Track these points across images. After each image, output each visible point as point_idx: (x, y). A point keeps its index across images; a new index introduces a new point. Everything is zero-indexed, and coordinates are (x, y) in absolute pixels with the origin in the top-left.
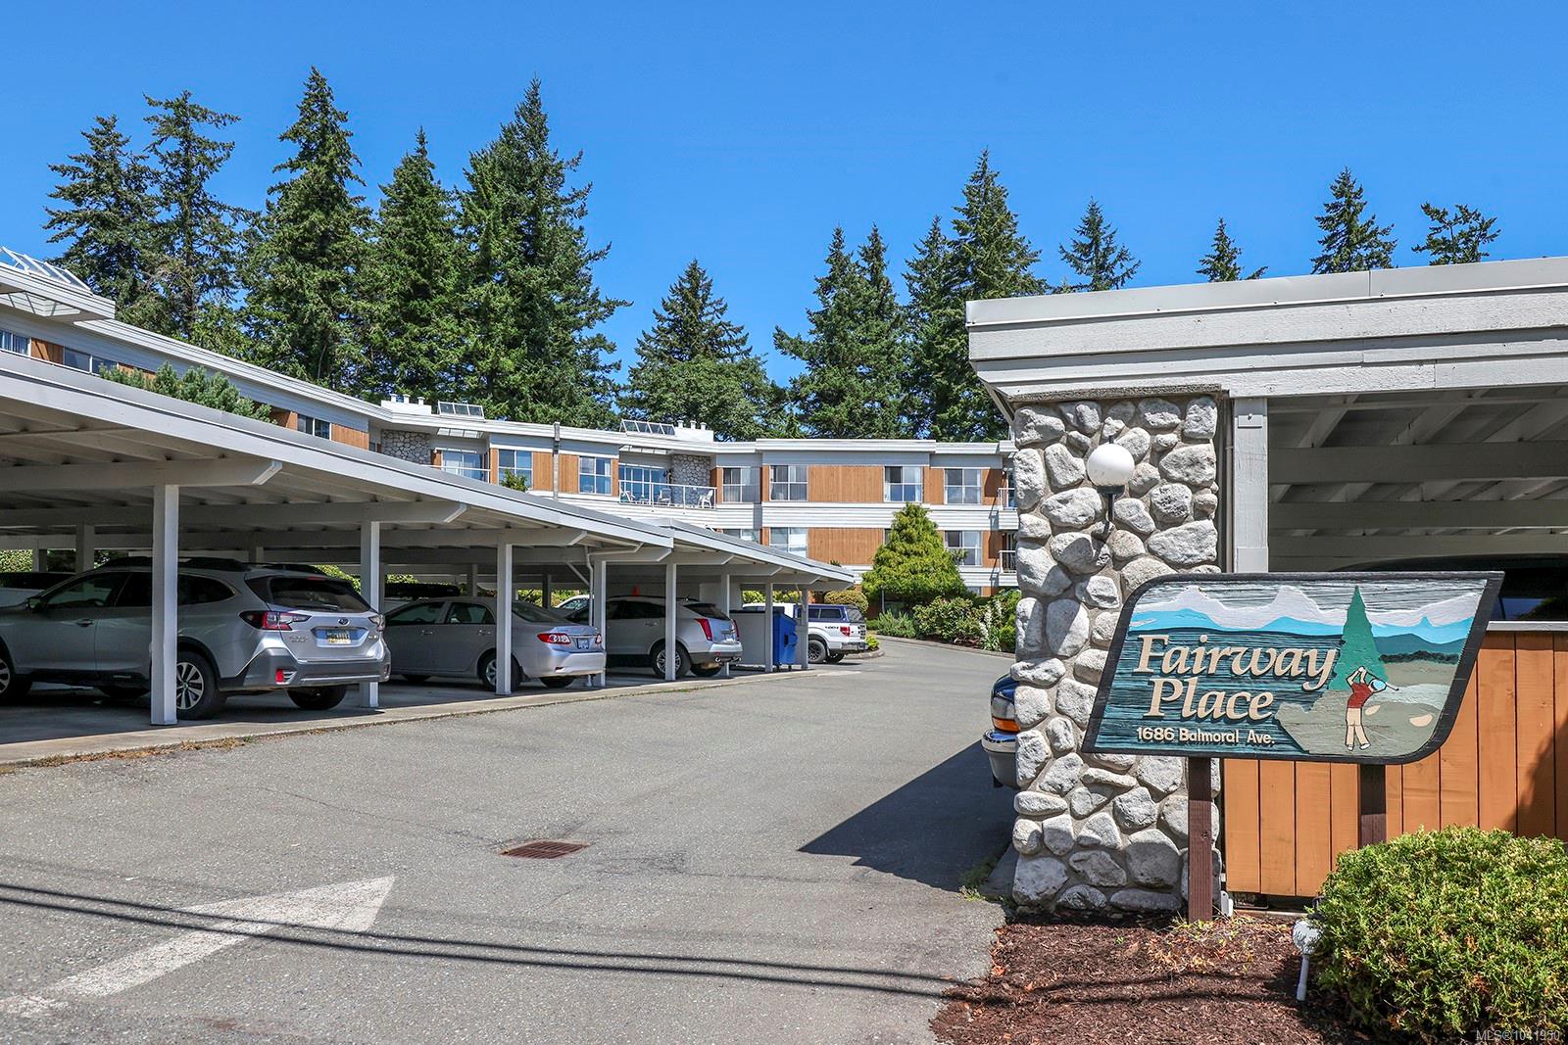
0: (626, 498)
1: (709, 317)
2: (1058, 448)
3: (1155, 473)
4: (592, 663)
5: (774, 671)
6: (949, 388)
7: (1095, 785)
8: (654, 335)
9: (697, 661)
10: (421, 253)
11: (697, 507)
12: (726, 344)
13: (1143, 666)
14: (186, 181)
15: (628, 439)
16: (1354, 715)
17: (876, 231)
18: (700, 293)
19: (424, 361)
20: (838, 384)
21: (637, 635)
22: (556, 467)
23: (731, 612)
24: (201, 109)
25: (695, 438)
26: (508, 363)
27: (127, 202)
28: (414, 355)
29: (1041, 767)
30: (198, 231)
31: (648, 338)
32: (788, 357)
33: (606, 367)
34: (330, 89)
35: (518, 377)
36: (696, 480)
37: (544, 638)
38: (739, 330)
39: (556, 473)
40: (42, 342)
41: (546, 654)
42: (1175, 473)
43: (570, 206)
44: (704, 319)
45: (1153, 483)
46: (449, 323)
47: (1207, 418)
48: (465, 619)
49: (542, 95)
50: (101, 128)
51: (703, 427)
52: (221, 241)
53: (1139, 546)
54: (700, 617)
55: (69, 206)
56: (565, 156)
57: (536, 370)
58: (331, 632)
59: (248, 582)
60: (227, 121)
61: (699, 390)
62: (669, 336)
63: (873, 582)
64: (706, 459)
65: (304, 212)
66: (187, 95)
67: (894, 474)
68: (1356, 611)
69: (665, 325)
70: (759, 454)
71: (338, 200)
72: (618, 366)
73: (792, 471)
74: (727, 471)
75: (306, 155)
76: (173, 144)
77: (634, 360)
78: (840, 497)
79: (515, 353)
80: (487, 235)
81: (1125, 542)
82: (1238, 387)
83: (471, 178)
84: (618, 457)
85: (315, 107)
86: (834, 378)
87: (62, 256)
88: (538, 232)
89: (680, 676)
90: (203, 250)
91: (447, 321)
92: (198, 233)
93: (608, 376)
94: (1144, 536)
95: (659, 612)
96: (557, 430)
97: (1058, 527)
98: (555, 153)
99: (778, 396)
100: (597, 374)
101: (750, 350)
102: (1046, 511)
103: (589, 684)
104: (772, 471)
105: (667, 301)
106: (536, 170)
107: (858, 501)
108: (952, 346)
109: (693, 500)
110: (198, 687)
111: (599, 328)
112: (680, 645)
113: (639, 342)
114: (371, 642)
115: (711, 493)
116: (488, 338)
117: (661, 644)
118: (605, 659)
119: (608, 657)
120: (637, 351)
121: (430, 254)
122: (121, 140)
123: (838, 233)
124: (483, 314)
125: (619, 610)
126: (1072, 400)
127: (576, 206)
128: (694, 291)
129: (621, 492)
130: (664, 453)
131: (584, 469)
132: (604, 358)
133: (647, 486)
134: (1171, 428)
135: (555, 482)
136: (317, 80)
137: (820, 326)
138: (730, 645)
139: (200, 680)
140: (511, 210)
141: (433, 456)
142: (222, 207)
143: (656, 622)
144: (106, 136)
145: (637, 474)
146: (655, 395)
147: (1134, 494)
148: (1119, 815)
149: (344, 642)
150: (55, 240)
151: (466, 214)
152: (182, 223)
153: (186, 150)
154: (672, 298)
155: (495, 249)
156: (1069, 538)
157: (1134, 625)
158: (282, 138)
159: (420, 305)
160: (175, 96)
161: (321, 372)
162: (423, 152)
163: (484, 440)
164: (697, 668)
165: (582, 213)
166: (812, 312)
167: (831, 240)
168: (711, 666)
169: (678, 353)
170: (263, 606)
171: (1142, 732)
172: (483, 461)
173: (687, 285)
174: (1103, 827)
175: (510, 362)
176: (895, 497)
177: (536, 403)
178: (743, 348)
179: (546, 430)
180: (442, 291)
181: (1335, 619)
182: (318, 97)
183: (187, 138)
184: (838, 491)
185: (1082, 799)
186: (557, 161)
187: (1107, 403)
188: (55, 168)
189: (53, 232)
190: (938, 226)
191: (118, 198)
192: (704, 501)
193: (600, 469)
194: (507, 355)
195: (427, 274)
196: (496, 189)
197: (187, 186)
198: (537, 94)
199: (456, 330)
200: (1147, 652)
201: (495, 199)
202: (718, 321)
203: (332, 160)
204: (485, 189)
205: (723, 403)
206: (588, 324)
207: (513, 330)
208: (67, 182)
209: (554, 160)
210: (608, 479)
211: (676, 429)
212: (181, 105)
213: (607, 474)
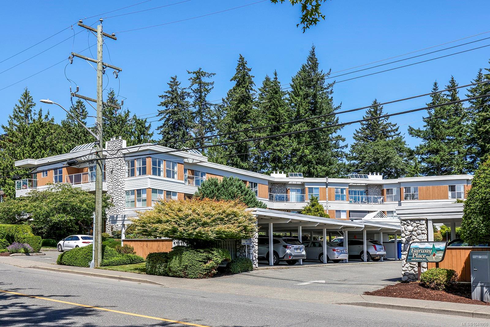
0: (351, 201)
1: (382, 121)
2: (406, 226)
3: (417, 229)
4: (345, 256)
5: (398, 260)
6: (485, 146)
7: (411, 267)
8: (360, 131)
9: (373, 257)
10: (276, 115)
11: (377, 203)
12: (389, 132)
13: (412, 252)
14: (200, 98)
15: (351, 181)
16: (434, 257)
17: (453, 78)
18: (378, 112)
19: (278, 153)
20: (436, 147)
21: (356, 249)
22: (327, 192)
23: (383, 242)
24: (204, 72)
25: (376, 178)
26: (307, 152)
27: (181, 104)
28: (275, 152)
29: (405, 265)
30: (204, 114)
31: (358, 132)
32: (414, 138)
33: (342, 147)
34: (246, 61)
35: (311, 156)
36: (376, 194)
37: (334, 250)
38: (395, 125)
39: (327, 194)
40: (190, 170)
41: (335, 254)
42: (419, 229)
43: (327, 91)
44: (380, 122)
45: (417, 230)
46: (286, 139)
47: (424, 222)
48: (314, 246)
49: (316, 53)
50: (172, 80)
51: (378, 174)
52: (211, 116)
53: (415, 238)
54: (373, 244)
55: (164, 108)
56: (325, 72)
57: (317, 153)
58: (297, 249)
59: (283, 240)
60: (212, 75)
61: (378, 153)
62: (366, 131)
63: (444, 229)
64: (380, 186)
65: (239, 105)
66: (200, 69)
67: (453, 188)
68: (434, 245)
69: (365, 126)
70: (399, 183)
71: (248, 99)
72: (346, 146)
73: (412, 190)
74: (388, 190)
75: (238, 85)
76: (196, 86)
77: (353, 142)
78: (431, 198)
79: (310, 147)
80: (299, 106)
81: (414, 237)
82: (428, 218)
83: (292, 86)
84: (348, 187)
85: (241, 68)
86: (434, 145)
87: (162, 125)
88: (316, 102)
89: (368, 261)
90: (206, 120)
91: (286, 138)
92: (204, 115)
93: (343, 150)
94: (416, 236)
95: (362, 243)
96: (327, 179)
97: (406, 235)
98: (322, 71)
99: (411, 153)
100: (339, 150)
101: (400, 133)
102: (404, 233)
103: (344, 262)
104: (404, 189)
105: (365, 117)
106: (315, 80)
107: (438, 199)
108: (485, 128)
109: (375, 201)
110: (275, 259)
111: (339, 133)
112: (368, 253)
113: (354, 134)
114: (303, 251)
115: (382, 198)
116: (299, 143)
117: (362, 252)
118: (348, 255)
119: (349, 255)
120: (354, 138)
121: (279, 115)
122: (178, 83)
123: (436, 84)
124: (298, 135)
125: (351, 243)
126: (407, 220)
127: (329, 90)
128: (375, 112)
129: (350, 199)
130: (365, 184)
131: (337, 192)
132: (341, 144)
133: (359, 197)
134: (419, 223)
135: (327, 197)
136: (242, 58)
137: (428, 122)
138: (383, 252)
139: (276, 258)
140: (307, 96)
141: (287, 191)
142: (211, 105)
143: (361, 246)
144: (174, 83)
145: (355, 192)
146: (361, 156)
147: (415, 231)
148: (414, 270)
149: (299, 251)
150: (160, 120)
151: (291, 100)
152: (199, 112)
153: (200, 88)
154: (367, 115)
155: (302, 111)
156: (407, 237)
157: (411, 247)
158: (231, 80)
159: (277, 133)
160: (196, 70)
161: (245, 160)
162: (276, 78)
163: (303, 184)
164: (373, 259)
165: (332, 92)
166: (425, 118)
167: (433, 87)
168: (377, 258)
169: (370, 137)
170: (286, 244)
171: (412, 259)
172: (303, 191)
173: (373, 110)
174: (412, 272)
175: (308, 151)
176: (453, 197)
177: (317, 165)
178: (397, 133)
179: (323, 180)
180: (283, 128)
181: (431, 247)
182: (242, 64)
183: (200, 83)
184: (430, 196)
185: (410, 269)
186: (322, 74)
187: (411, 220)
188: (160, 96)
189: (160, 117)
190: (481, 72)
191: (178, 104)
192: (379, 201)
193: (342, 192)
194: (307, 149)
195: (278, 122)
196: (301, 88)
197: (200, 100)
198: (314, 52)
199: (289, 141)
200: (412, 250)
201: (301, 93)
202: (386, 123)
203: (247, 86)
204: (297, 89)
205: (388, 158)
206: (335, 132)
207: (309, 139)
208: (163, 100)
209: (321, 74)
210: (345, 195)
211: (369, 176)
212: (198, 73)
213: (345, 193)
